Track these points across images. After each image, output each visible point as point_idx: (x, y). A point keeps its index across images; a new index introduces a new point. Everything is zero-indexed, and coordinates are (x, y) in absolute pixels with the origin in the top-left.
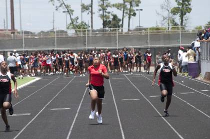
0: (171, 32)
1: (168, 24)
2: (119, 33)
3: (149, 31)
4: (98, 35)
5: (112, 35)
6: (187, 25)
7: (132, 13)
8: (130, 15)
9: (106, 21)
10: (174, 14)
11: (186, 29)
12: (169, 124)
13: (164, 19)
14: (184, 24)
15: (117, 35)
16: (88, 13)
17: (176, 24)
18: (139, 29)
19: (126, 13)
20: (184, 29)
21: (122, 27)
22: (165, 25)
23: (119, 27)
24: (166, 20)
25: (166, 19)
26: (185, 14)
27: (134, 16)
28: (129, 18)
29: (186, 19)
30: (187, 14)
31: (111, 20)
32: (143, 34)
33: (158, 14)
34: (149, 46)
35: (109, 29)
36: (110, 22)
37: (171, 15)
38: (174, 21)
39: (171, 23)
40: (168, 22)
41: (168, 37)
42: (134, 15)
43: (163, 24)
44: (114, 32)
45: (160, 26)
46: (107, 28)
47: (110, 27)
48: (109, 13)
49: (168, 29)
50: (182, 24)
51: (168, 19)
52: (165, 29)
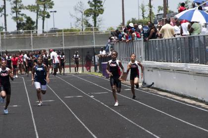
0: (85, 33)
1: (82, 25)
2: (33, 36)
3: (63, 33)
4: (13, 37)
5: (26, 37)
6: (100, 27)
7: (46, 15)
8: (44, 17)
9: (20, 23)
10: (87, 16)
11: (100, 30)
12: (83, 124)
13: (78, 20)
14: (97, 25)
15: (32, 37)
16: (1, 16)
17: (89, 26)
18: (54, 31)
19: (40, 15)
20: (97, 30)
21: (37, 29)
22: (79, 27)
23: (33, 29)
24: (79, 22)
26: (98, 15)
27: (49, 18)
28: (43, 19)
29: (100, 20)
30: (100, 15)
31: (25, 22)
32: (57, 36)
33: (72, 16)
34: (64, 47)
35: (24, 31)
36: (24, 24)
37: (84, 16)
38: (87, 22)
39: (85, 24)
41: (82, 38)
42: (48, 16)
43: (77, 26)
44: (28, 34)
45: (74, 28)
46: (21, 31)
47: (25, 29)
48: (22, 15)
49: (82, 31)
50: (95, 26)
51: (81, 20)
52: (79, 31)
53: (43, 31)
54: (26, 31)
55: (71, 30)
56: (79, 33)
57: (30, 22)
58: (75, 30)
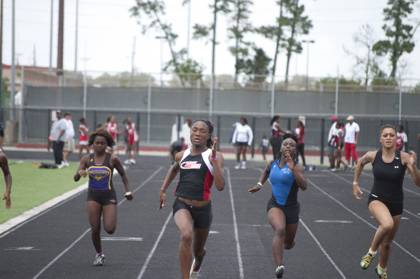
1: (367, 72)
7: (295, 48)
8: (290, 50)
9: (242, 60)
10: (379, 54)
13: (359, 62)
16: (207, 43)
17: (381, 74)
18: (306, 80)
19: (283, 46)
20: (393, 82)
21: (274, 73)
23: (267, 72)
24: (361, 65)
25: (362, 62)
26: (401, 54)
27: (299, 52)
28: (289, 55)
29: (404, 64)
31: (252, 58)
32: (314, 88)
33: (348, 52)
35: (248, 77)
36: (249, 61)
37: (373, 55)
38: (377, 68)
39: (372, 70)
40: (365, 69)
42: (299, 49)
43: (355, 73)
46: (243, 78)
47: (250, 73)
48: (248, 44)
49: (366, 83)
50: (393, 74)
51: (366, 62)
53: (286, 81)
54: (253, 76)
55: (343, 82)
57: (261, 58)
58: (352, 82)
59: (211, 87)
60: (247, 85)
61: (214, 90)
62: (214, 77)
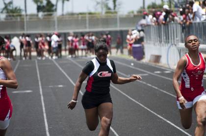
9: (40, 6)
11: (119, 13)
15: (56, 19)
23: (53, 11)
25: (99, 3)
31: (45, 5)
34: (87, 30)
35: (43, 14)
40: (101, 7)
50: (114, 9)
51: (101, 3)
52: (99, 14)
53: (63, 15)
54: (46, 13)
55: (90, 13)
56: (99, 17)
58: (95, 14)
59: (25, 20)
60: (44, 18)
61: (27, 21)
62: (27, 15)
